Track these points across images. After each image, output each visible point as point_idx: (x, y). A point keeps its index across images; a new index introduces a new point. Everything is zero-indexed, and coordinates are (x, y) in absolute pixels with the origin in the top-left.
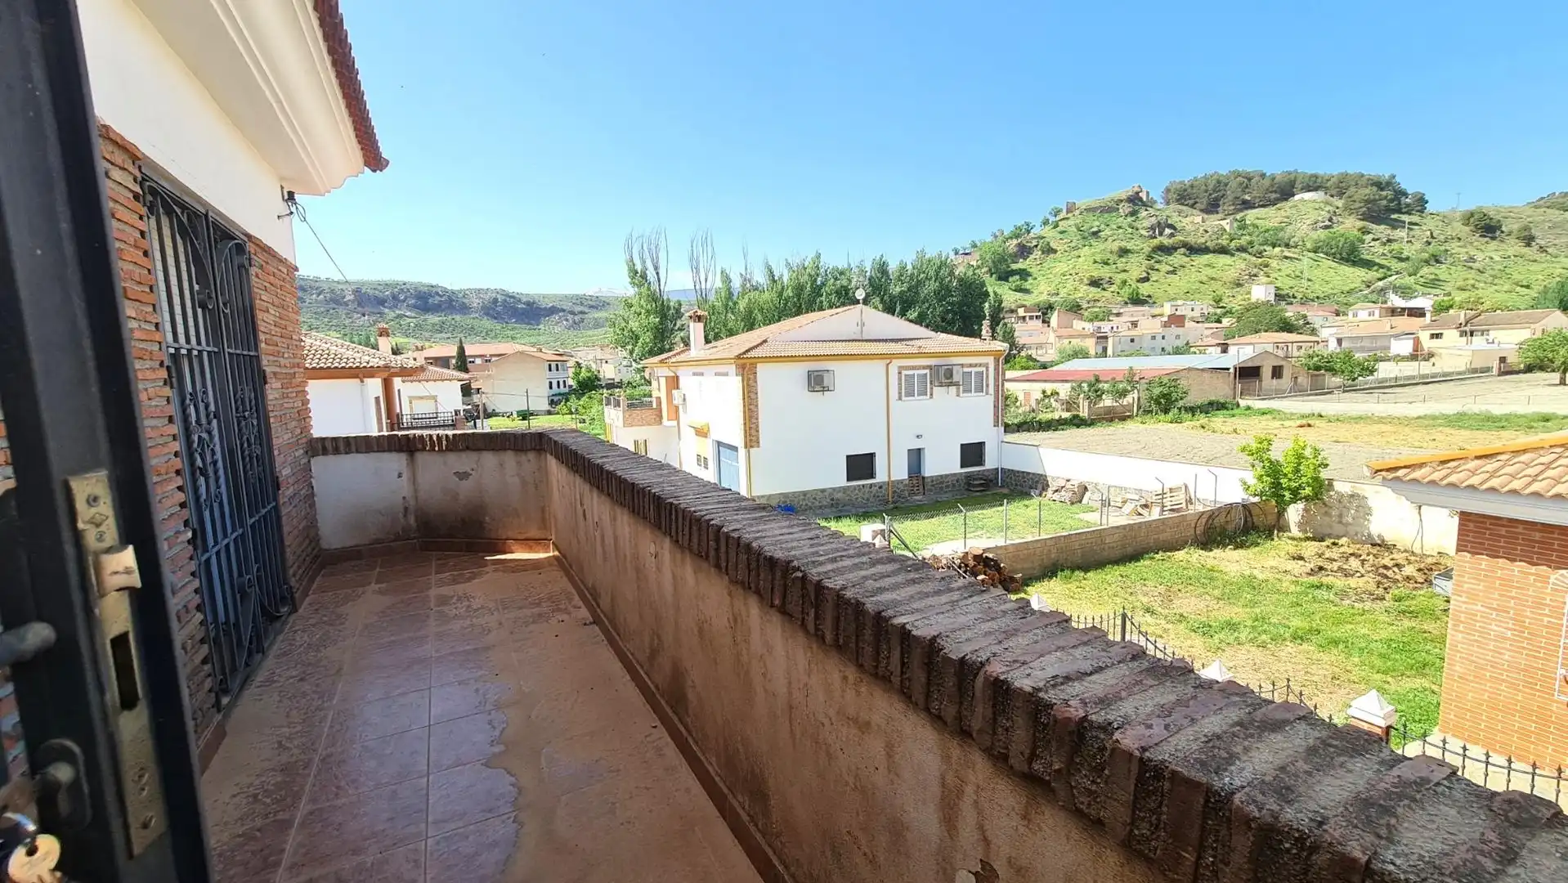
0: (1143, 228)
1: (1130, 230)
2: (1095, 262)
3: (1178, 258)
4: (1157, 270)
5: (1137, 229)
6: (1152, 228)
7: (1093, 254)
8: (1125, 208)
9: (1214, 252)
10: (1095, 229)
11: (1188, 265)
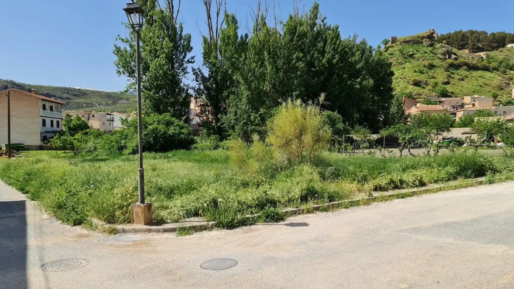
0: (439, 54)
1: (432, 55)
2: (415, 72)
3: (463, 72)
4: (453, 78)
5: (436, 54)
6: (444, 54)
7: (413, 67)
8: (426, 42)
9: (482, 69)
10: (411, 53)
11: (469, 76)
